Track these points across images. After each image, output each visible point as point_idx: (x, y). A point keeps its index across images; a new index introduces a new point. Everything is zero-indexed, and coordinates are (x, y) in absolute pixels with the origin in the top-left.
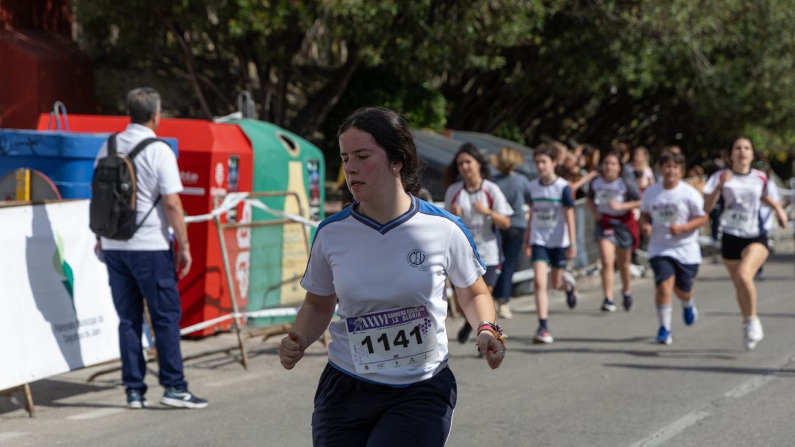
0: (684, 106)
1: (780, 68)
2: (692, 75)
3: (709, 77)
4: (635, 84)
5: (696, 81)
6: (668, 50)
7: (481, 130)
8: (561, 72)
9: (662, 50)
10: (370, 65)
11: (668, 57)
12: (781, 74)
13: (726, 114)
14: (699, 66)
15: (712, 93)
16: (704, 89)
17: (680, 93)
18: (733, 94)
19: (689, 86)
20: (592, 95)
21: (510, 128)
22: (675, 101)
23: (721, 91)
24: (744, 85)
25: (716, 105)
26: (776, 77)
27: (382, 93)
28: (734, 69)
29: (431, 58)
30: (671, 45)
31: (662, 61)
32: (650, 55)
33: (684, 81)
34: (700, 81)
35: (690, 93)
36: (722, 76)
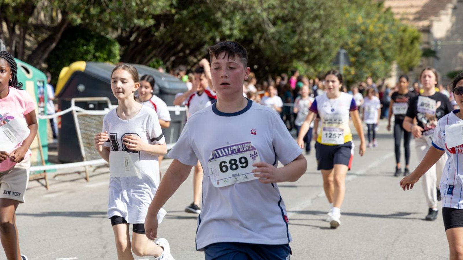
0: (258, 50)
1: (312, 28)
2: (263, 32)
3: (273, 33)
4: (230, 36)
5: (265, 35)
6: (249, 17)
7: (140, 63)
8: (187, 30)
9: (245, 17)
10: (75, 24)
11: (249, 21)
12: (313, 31)
13: (282, 55)
14: (266, 26)
15: (273, 42)
16: (269, 40)
17: (256, 42)
18: (286, 43)
19: (261, 38)
20: (205, 43)
21: (157, 62)
22: (253, 47)
23: (279, 42)
24: (291, 38)
25: (276, 49)
26: (311, 33)
27: (82, 41)
28: (286, 28)
29: (110, 20)
30: (250, 15)
31: (245, 23)
32: (238, 20)
33: (258, 35)
34: (267, 35)
35: (262, 42)
36: (279, 32)
